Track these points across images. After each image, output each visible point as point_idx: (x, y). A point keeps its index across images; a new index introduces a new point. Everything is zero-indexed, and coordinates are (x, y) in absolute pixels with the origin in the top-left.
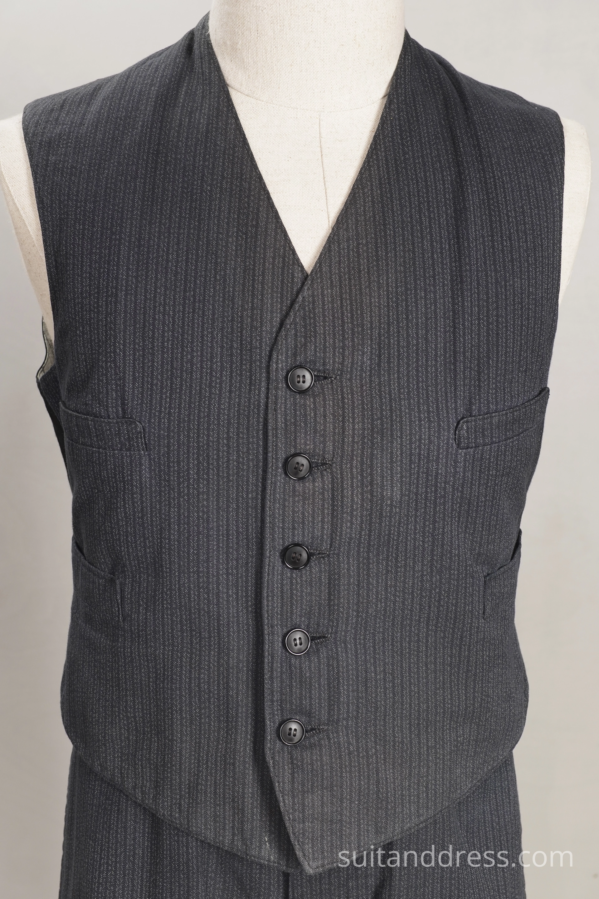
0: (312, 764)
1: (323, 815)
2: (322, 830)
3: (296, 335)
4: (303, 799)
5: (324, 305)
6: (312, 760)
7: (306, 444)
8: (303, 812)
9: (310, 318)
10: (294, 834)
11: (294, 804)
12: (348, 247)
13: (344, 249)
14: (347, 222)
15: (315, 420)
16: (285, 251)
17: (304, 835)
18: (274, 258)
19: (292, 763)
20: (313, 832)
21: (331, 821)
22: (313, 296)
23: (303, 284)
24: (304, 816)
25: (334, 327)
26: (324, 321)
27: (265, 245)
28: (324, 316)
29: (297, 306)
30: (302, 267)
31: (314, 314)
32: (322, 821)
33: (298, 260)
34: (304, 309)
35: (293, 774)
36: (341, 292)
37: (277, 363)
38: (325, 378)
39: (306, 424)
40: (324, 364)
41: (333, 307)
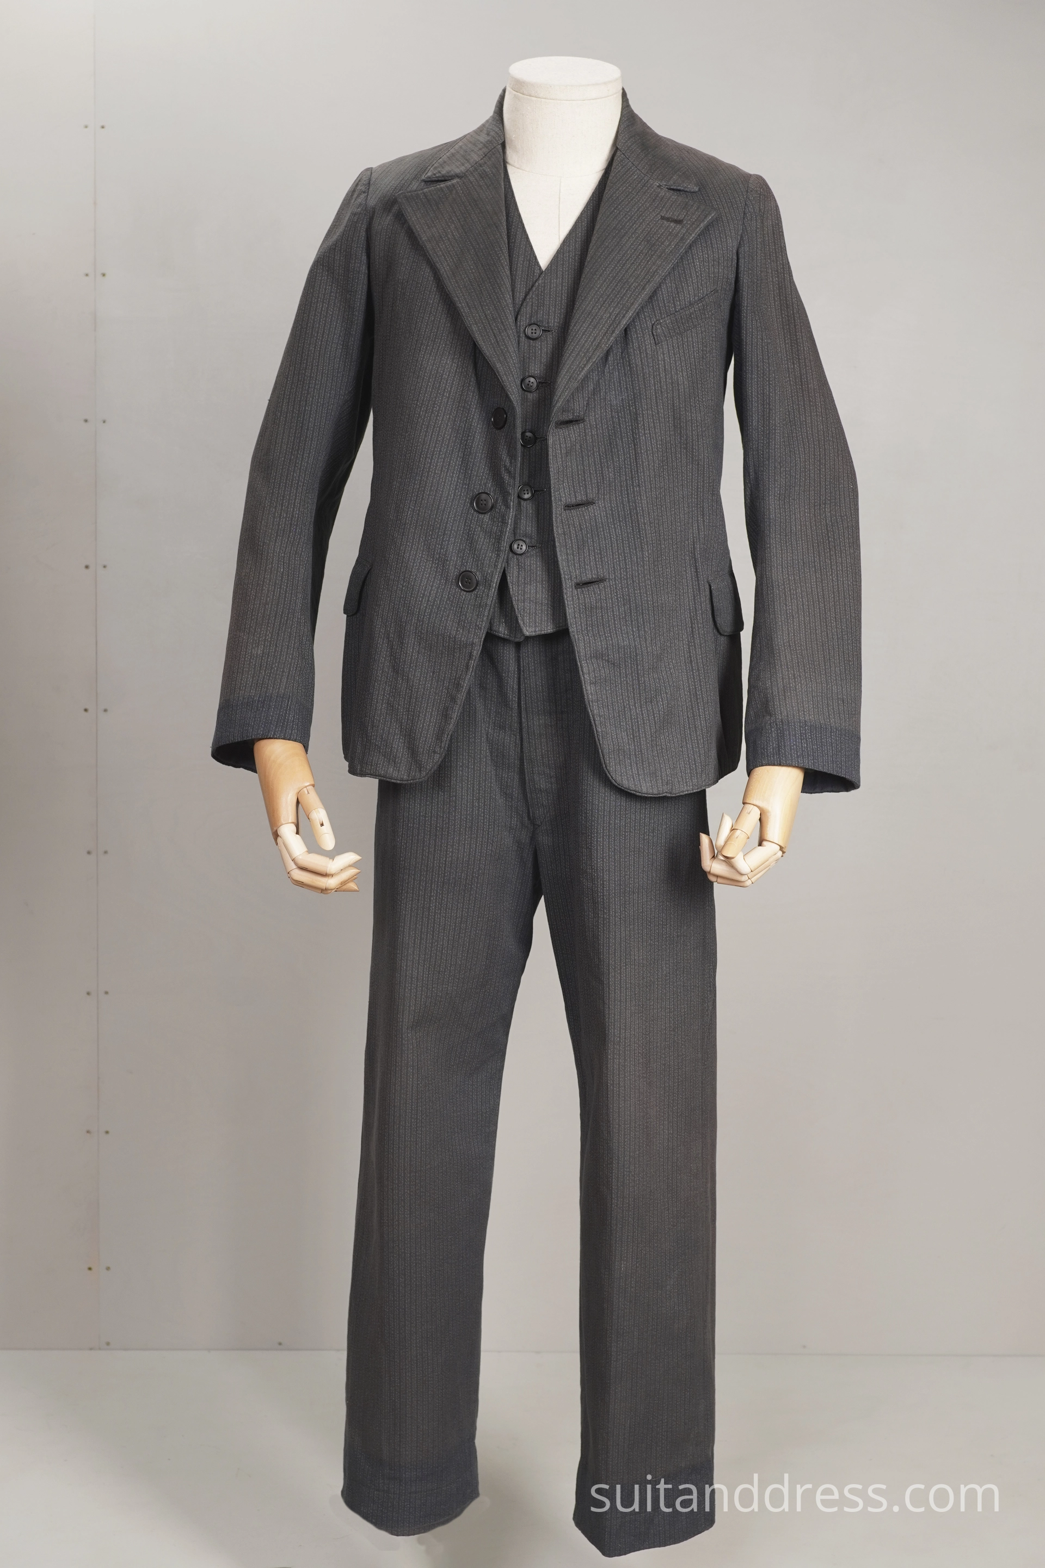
0: (530, 566)
1: (536, 599)
2: (536, 609)
3: (532, 305)
4: (524, 587)
5: (550, 288)
6: (530, 563)
7: (535, 370)
8: (524, 595)
9: (541, 295)
10: (518, 609)
11: (518, 590)
12: (569, 256)
13: (566, 257)
14: (569, 241)
15: (541, 356)
16: (530, 257)
17: (524, 610)
18: (523, 262)
19: (519, 565)
20: (530, 609)
21: (542, 604)
22: (544, 283)
23: (539, 276)
24: (524, 598)
25: (556, 302)
26: (550, 298)
27: (518, 253)
28: (550, 295)
29: (534, 289)
30: (540, 267)
31: (544, 293)
32: (536, 603)
33: (538, 263)
34: (538, 290)
35: (518, 572)
36: (562, 282)
37: (520, 322)
38: (549, 331)
39: (535, 358)
40: (548, 323)
41: (556, 290)
